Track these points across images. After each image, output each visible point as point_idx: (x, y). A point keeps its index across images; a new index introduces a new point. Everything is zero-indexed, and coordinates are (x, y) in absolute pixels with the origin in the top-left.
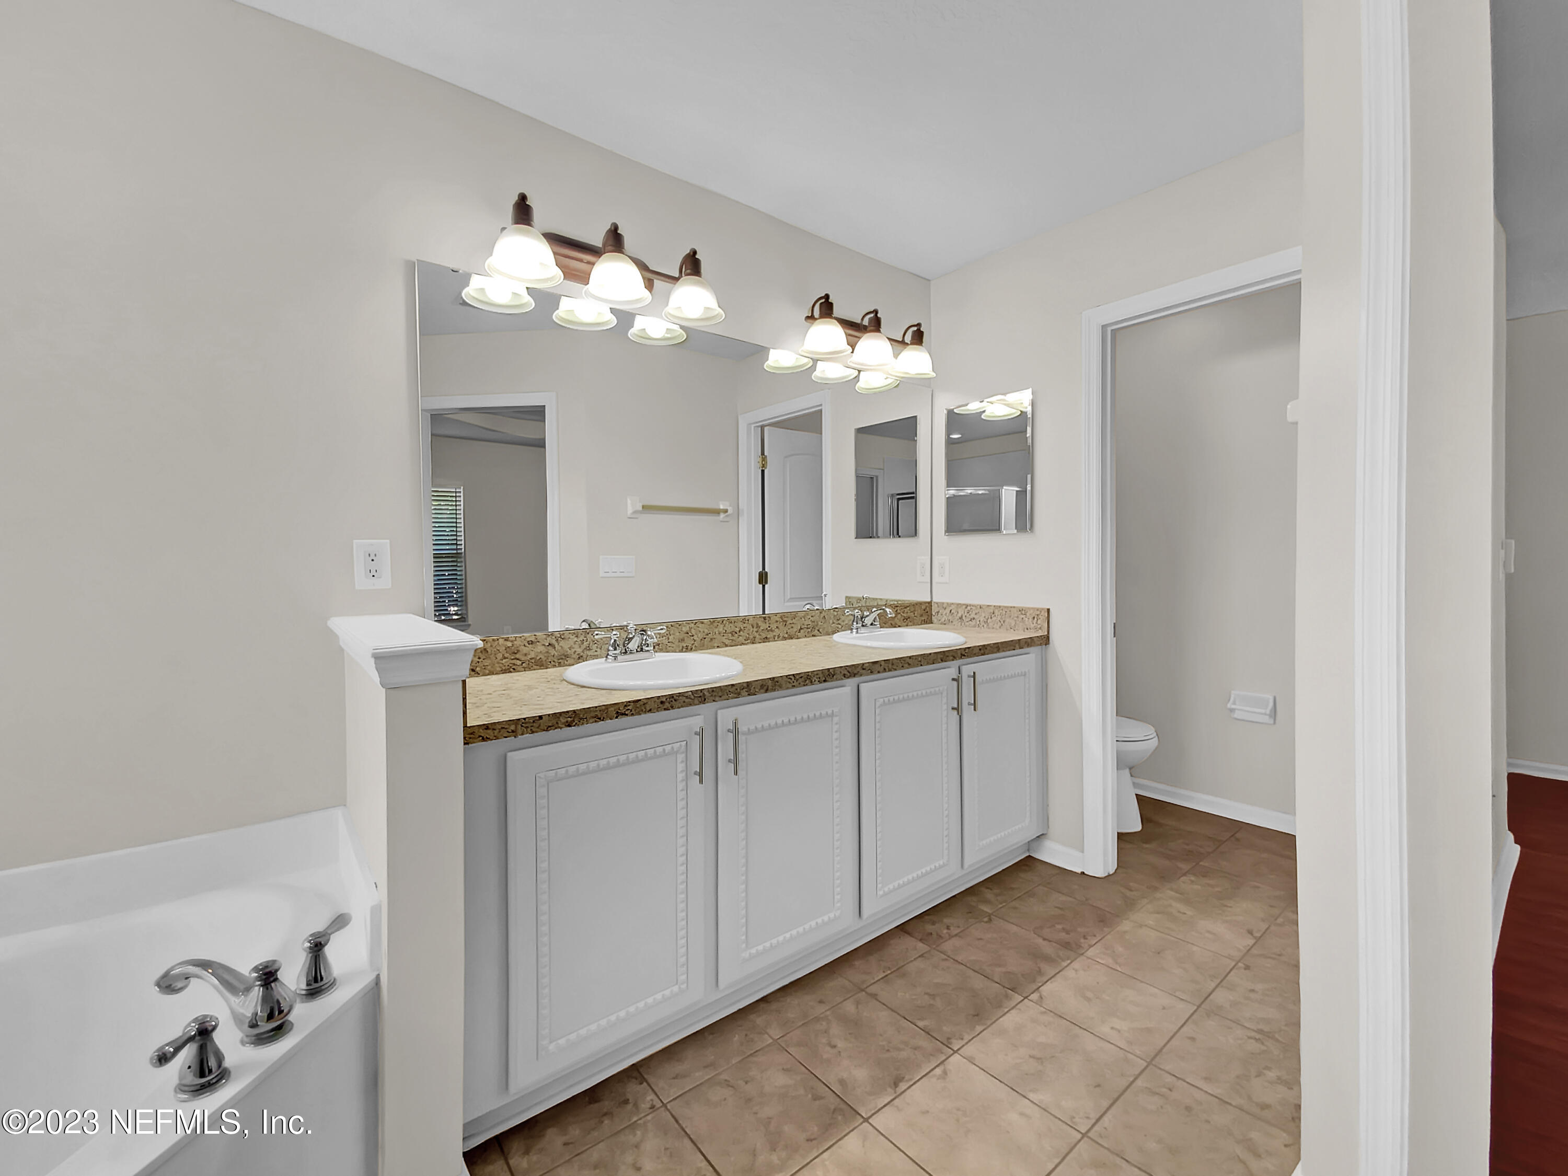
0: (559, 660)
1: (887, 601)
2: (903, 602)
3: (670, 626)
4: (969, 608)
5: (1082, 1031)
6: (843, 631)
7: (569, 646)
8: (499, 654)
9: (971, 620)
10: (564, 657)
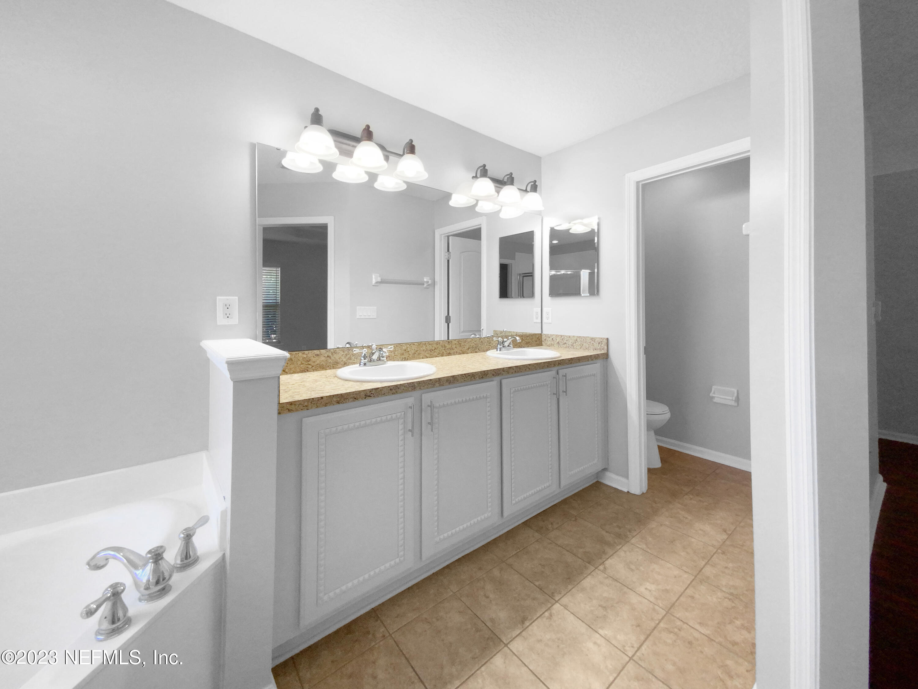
0: (333, 365)
1: (517, 333)
2: (526, 334)
3: (396, 346)
4: (563, 337)
5: (629, 590)
6: (492, 349)
7: (339, 357)
8: (299, 362)
9: (564, 344)
10: (336, 364)
